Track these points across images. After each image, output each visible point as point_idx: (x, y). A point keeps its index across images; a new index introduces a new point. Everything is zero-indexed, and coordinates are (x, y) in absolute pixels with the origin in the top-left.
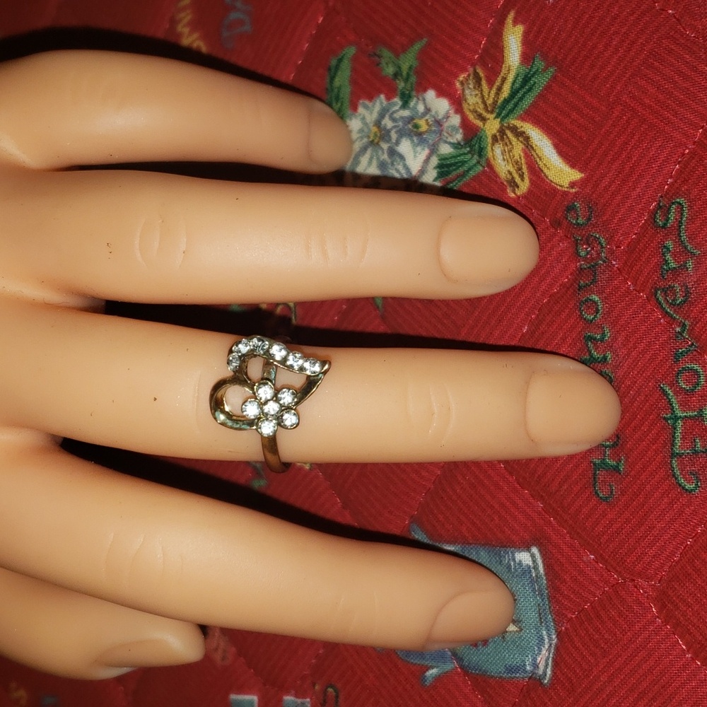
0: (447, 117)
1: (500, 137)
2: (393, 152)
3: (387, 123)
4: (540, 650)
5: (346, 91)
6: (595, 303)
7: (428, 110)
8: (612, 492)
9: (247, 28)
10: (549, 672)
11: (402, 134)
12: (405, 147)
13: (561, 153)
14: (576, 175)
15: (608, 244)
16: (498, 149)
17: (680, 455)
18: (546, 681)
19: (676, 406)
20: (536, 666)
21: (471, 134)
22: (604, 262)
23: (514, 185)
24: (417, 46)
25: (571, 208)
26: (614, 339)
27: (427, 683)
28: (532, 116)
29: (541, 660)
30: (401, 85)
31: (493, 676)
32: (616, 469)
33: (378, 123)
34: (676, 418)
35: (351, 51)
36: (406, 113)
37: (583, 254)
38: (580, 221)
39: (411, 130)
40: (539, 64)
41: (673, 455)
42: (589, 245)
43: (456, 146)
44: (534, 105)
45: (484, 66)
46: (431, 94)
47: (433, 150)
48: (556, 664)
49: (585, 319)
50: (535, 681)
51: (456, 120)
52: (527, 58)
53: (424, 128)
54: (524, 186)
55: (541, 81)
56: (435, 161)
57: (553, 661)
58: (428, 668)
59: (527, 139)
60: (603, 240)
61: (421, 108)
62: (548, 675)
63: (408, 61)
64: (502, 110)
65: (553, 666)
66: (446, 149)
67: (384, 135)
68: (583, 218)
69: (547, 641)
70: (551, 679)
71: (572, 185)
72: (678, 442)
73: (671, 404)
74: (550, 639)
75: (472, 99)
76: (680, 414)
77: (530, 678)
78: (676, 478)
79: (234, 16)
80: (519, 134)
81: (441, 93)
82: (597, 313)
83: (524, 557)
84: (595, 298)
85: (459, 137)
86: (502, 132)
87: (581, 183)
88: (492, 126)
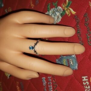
1: (67, 10)
2: (55, 14)
3: (54, 11)
6: (78, 26)
9: (38, 3)
11: (56, 11)
12: (57, 13)
13: (73, 10)
14: (75, 12)
16: (67, 11)
21: (64, 10)
22: (79, 22)
23: (69, 15)
25: (75, 16)
28: (70, 7)
29: (76, 67)
30: (56, 6)
33: (53, 11)
34: (88, 37)
35: (50, 3)
36: (56, 9)
39: (57, 11)
40: (70, 1)
43: (62, 12)
46: (59, 7)
54: (70, 15)
55: (71, 3)
56: (60, 14)
59: (70, 10)
63: (56, 3)
64: (67, 7)
65: (78, 68)
66: (61, 12)
67: (54, 12)
74: (77, 65)
75: (63, 6)
79: (37, 2)
81: (60, 6)
85: (62, 11)
87: (76, 13)
88: (66, 9)
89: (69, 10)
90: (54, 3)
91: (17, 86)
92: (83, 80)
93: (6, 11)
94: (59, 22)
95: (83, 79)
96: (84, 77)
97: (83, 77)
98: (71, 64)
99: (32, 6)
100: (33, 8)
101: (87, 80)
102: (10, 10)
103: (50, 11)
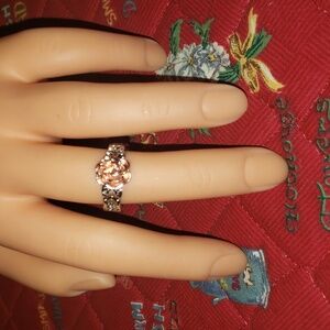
0: (223, 54)
1: (247, 66)
2: (198, 69)
3: (196, 56)
4: (263, 293)
5: (178, 40)
6: (289, 144)
7: (215, 51)
9: (134, 8)
11: (203, 61)
12: (204, 67)
13: (274, 75)
14: (281, 86)
15: (295, 117)
16: (246, 71)
18: (265, 307)
19: (323, 193)
20: (261, 300)
22: (293, 125)
23: (253, 88)
24: (210, 21)
25: (278, 101)
28: (262, 57)
30: (202, 38)
33: (192, 56)
34: (323, 198)
35: (181, 21)
37: (283, 121)
40: (264, 33)
41: (321, 215)
42: (286, 118)
43: (227, 68)
44: (262, 52)
45: (239, 32)
46: (215, 44)
47: (217, 70)
48: (270, 300)
50: (260, 306)
51: (227, 56)
52: (258, 30)
53: (213, 59)
54: (257, 89)
55: (266, 41)
56: (217, 74)
57: (268, 299)
58: (214, 297)
59: (258, 68)
60: (292, 116)
61: (211, 49)
63: (205, 28)
64: (248, 54)
65: (268, 301)
66: (222, 70)
68: (283, 105)
70: (267, 306)
71: (279, 90)
72: (324, 209)
73: (321, 192)
74: (267, 289)
75: (234, 48)
76: (325, 196)
78: (323, 225)
80: (255, 65)
81: (220, 44)
82: (290, 149)
83: (256, 254)
85: (229, 63)
86: (247, 63)
87: (283, 89)
88: (243, 61)
89: (255, 71)
90: (197, 24)
91: (40, 307)
93: (7, 15)
99: (107, 14)
100: (111, 24)
102: (22, 14)
103: (181, 55)
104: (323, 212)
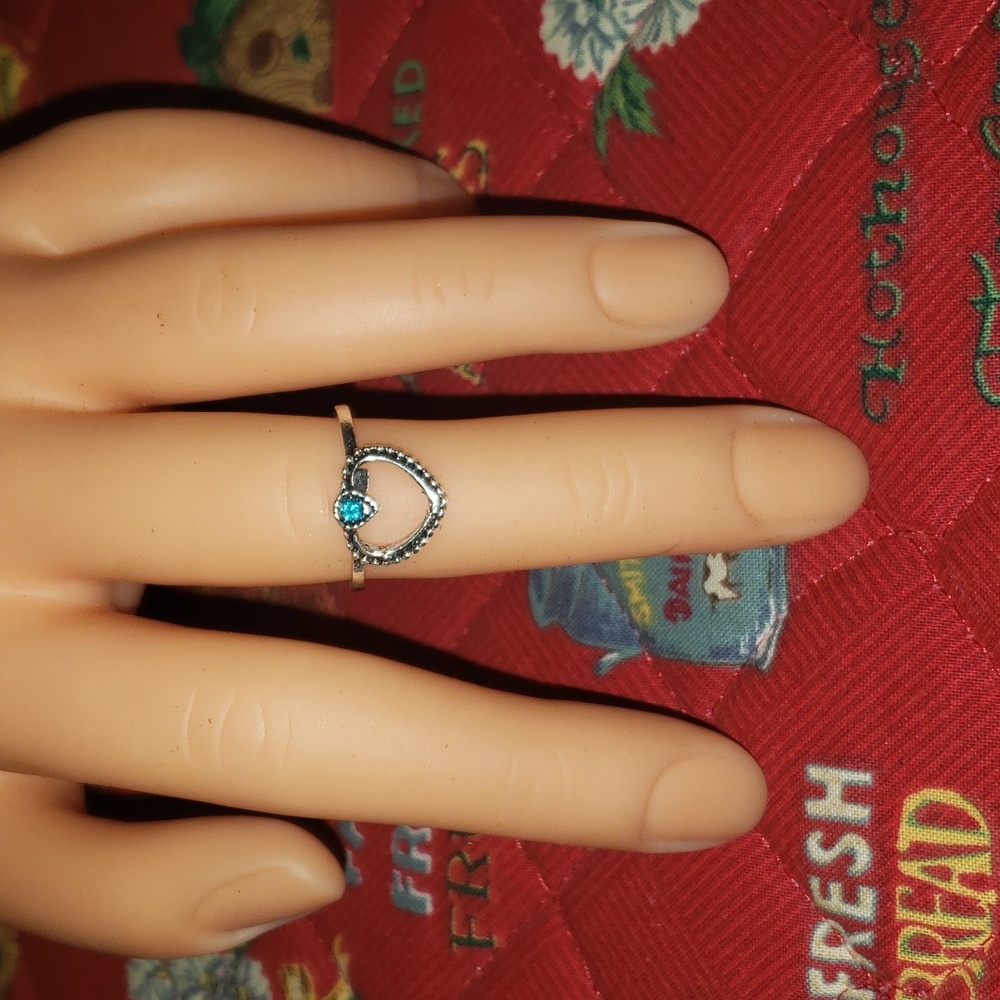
4: (762, 626)
6: (896, 136)
8: (885, 410)
10: (771, 654)
15: (925, 56)
17: (988, 354)
18: (764, 667)
19: (991, 284)
20: (753, 648)
22: (916, 81)
25: (880, 3)
26: (916, 188)
27: (603, 672)
29: (761, 641)
31: (691, 662)
32: (892, 377)
34: (988, 302)
37: (888, 70)
38: (891, 21)
41: (977, 355)
42: (898, 58)
48: (783, 642)
49: (879, 160)
50: (751, 668)
57: (778, 640)
58: (606, 651)
60: (918, 51)
62: (769, 659)
65: (777, 646)
68: (893, 17)
69: (773, 613)
70: (772, 663)
72: (987, 334)
73: (984, 283)
74: (778, 609)
76: (994, 294)
77: (744, 665)
78: (979, 387)
82: (897, 152)
84: (897, 129)
92: (814, 808)
94: (667, 37)
95: (819, 791)
96: (833, 778)
97: (815, 773)
98: (714, 585)
101: (860, 813)
104: (985, 346)
